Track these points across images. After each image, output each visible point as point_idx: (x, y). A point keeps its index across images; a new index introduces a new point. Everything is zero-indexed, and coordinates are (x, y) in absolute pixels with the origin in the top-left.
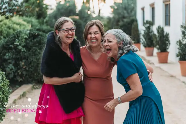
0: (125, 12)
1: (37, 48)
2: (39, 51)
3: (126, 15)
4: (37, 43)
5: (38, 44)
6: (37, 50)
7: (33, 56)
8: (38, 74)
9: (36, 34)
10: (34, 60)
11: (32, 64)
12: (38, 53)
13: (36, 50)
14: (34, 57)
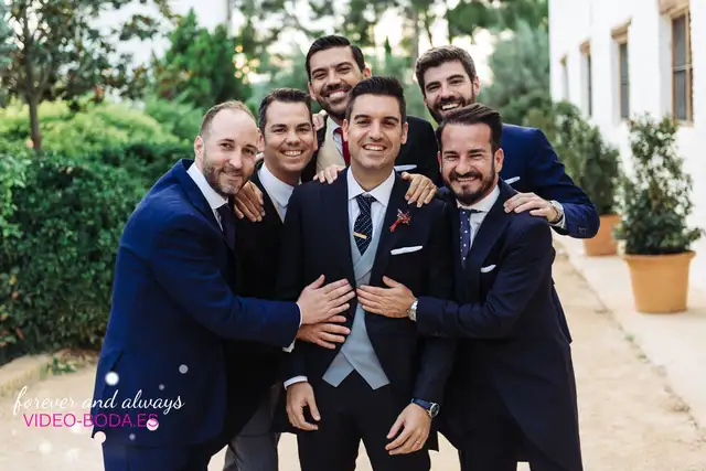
0: (527, 72)
1: (62, 224)
2: (70, 233)
3: (531, 82)
4: (65, 205)
5: (67, 210)
6: (65, 229)
7: (47, 251)
8: (73, 319)
9: (70, 170)
10: (51, 269)
11: (44, 283)
12: (66, 242)
13: (59, 232)
14: (51, 255)
